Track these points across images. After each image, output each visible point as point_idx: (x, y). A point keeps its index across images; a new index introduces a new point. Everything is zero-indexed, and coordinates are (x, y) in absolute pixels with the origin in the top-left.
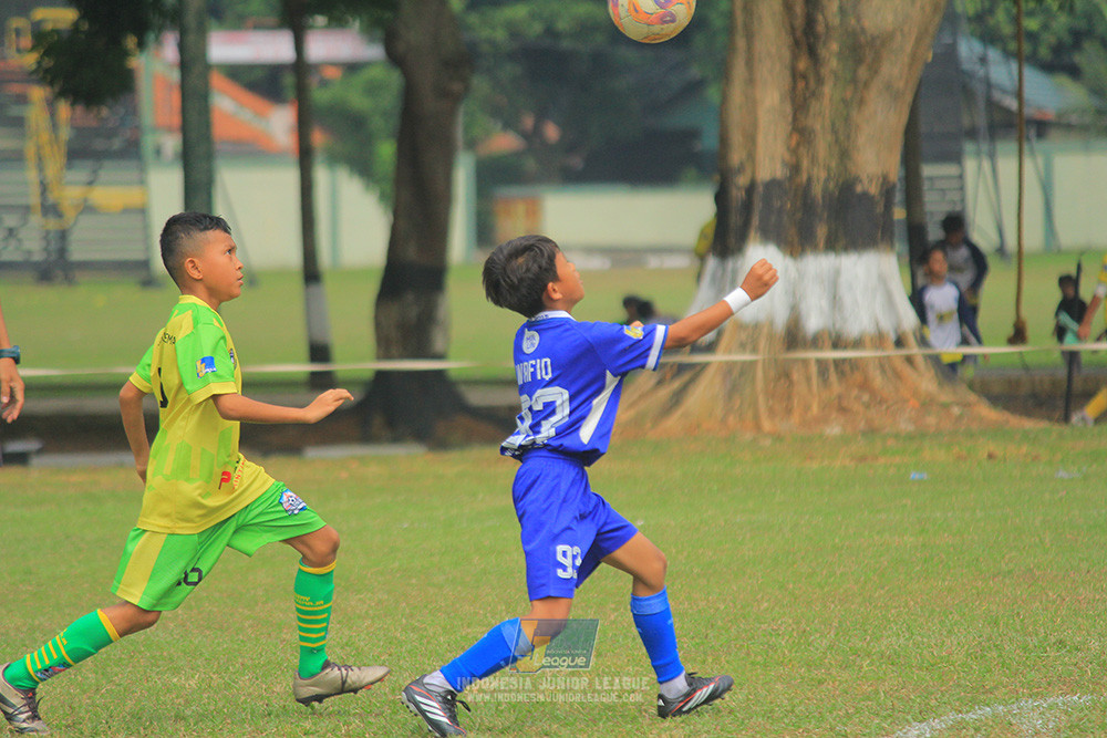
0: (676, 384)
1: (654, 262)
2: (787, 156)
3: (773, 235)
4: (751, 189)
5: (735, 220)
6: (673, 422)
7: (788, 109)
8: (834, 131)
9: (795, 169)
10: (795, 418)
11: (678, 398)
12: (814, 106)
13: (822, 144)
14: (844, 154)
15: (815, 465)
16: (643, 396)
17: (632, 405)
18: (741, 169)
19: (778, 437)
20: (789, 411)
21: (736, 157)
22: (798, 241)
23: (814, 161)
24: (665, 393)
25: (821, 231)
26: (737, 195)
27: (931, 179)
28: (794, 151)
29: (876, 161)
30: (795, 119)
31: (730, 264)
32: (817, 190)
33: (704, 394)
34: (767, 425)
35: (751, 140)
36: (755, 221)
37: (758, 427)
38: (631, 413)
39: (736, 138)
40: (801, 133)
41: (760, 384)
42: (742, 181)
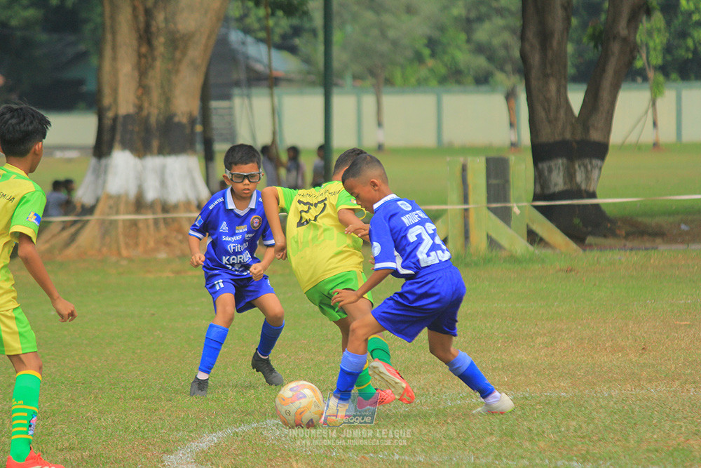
0: (73, 230)
1: (59, 154)
2: (136, 101)
3: (128, 145)
4: (115, 119)
5: (106, 137)
6: (71, 251)
7: (136, 74)
8: (162, 87)
9: (140, 108)
10: (141, 249)
11: (73, 238)
12: (151, 73)
13: (155, 95)
14: (168, 100)
15: (151, 276)
16: (54, 236)
17: (47, 241)
18: (109, 109)
19: (130, 259)
20: (137, 244)
21: (107, 101)
22: (141, 148)
23: (150, 104)
24: (66, 234)
25: (155, 144)
26: (108, 122)
27: (215, 109)
28: (139, 98)
29: (185, 104)
30: (140, 79)
31: (104, 161)
32: (153, 120)
33: (89, 235)
34: (124, 253)
35: (115, 91)
36: (118, 137)
37: (119, 253)
38: (47, 246)
39: (107, 91)
40: (143, 88)
41: (120, 230)
42: (110, 114)
